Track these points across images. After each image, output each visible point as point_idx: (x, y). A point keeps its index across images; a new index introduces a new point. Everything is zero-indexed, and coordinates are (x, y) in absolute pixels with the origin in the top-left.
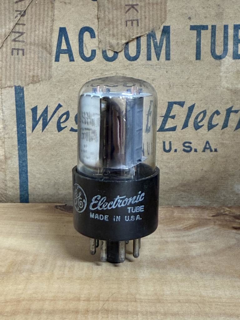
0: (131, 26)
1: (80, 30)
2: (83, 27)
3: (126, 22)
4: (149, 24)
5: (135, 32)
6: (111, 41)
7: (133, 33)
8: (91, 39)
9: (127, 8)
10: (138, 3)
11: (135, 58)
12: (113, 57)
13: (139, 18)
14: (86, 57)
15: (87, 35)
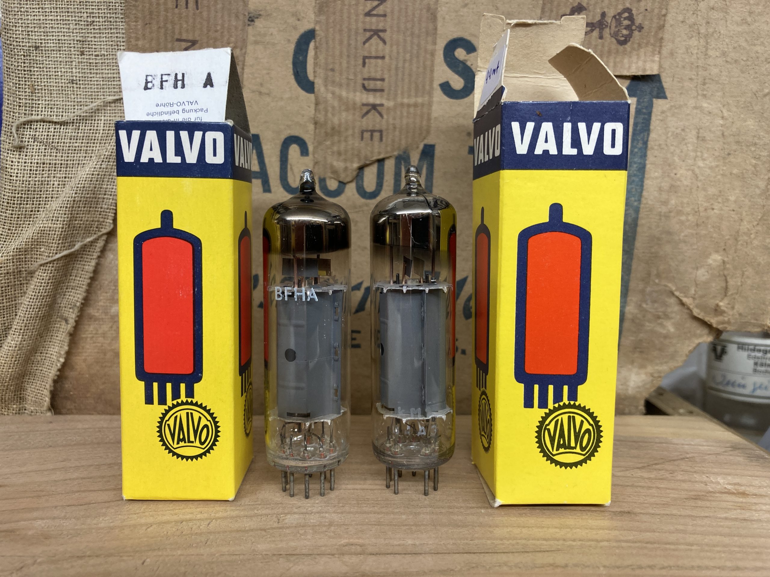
0: (369, 142)
1: (283, 140)
2: (288, 136)
3: (362, 132)
4: (400, 140)
5: (376, 151)
6: (335, 163)
7: (372, 152)
8: (302, 157)
9: (365, 109)
10: (384, 102)
11: (373, 195)
12: (336, 191)
13: (384, 127)
14: (290, 187)
15: (294, 150)
